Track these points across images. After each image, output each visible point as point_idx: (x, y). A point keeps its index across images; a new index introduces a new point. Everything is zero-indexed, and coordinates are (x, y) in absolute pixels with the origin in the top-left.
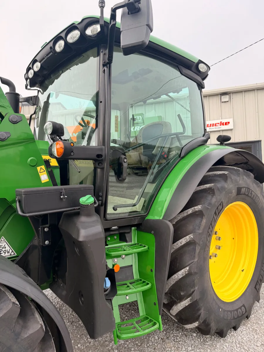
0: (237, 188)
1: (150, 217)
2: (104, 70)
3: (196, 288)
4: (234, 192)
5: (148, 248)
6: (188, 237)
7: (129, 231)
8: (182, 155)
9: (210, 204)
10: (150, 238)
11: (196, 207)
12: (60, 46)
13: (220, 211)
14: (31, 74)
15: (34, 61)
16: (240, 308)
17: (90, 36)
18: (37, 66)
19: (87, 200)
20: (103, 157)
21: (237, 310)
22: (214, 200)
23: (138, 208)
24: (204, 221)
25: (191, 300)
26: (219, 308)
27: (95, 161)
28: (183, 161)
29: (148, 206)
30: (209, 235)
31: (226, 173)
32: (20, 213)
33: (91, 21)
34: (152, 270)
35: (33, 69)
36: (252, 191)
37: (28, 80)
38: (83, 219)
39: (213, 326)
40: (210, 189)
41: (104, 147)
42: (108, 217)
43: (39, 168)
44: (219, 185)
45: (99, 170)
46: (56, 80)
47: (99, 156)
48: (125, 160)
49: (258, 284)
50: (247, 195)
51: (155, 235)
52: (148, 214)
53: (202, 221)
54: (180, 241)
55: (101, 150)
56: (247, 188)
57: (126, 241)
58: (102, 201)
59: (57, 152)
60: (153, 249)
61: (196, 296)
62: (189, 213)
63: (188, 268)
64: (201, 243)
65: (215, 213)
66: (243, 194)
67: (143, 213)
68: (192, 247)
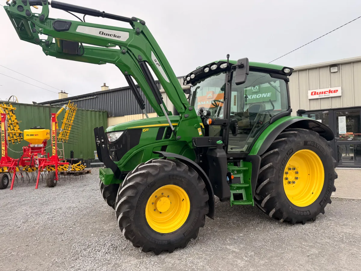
0: (304, 141)
1: (251, 154)
2: (228, 84)
3: (274, 190)
4: (302, 143)
5: (248, 169)
6: (269, 164)
7: (239, 161)
8: (271, 122)
9: (284, 149)
10: (250, 164)
11: (275, 150)
12: (207, 70)
13: (291, 153)
14: (188, 79)
15: (191, 74)
16: (306, 211)
17: (222, 68)
18: (193, 76)
19: (220, 142)
20: (227, 124)
21: (303, 212)
22: (287, 147)
23: (244, 149)
24: (280, 157)
25: (270, 196)
26: (290, 206)
27: (223, 125)
28: (272, 125)
29: (250, 149)
30: (283, 165)
31: (296, 132)
32: (195, 145)
33: (223, 63)
34: (250, 179)
35: (190, 77)
36: (317, 144)
37: (186, 81)
38: (218, 150)
39: (285, 215)
40: (284, 140)
41: (227, 119)
42: (228, 153)
43: (198, 129)
44: (291, 139)
45: (224, 130)
47: (225, 123)
48: (237, 125)
49: (322, 201)
50: (313, 146)
51: (253, 163)
52: (249, 153)
53: (278, 157)
54: (265, 166)
55: (226, 120)
56: (313, 142)
57: (237, 166)
58: (226, 144)
59: (209, 123)
60: (251, 170)
61: (274, 195)
62: (271, 153)
63: (268, 179)
64: (277, 168)
65: (287, 154)
66: (309, 145)
67: (247, 152)
68: (272, 169)
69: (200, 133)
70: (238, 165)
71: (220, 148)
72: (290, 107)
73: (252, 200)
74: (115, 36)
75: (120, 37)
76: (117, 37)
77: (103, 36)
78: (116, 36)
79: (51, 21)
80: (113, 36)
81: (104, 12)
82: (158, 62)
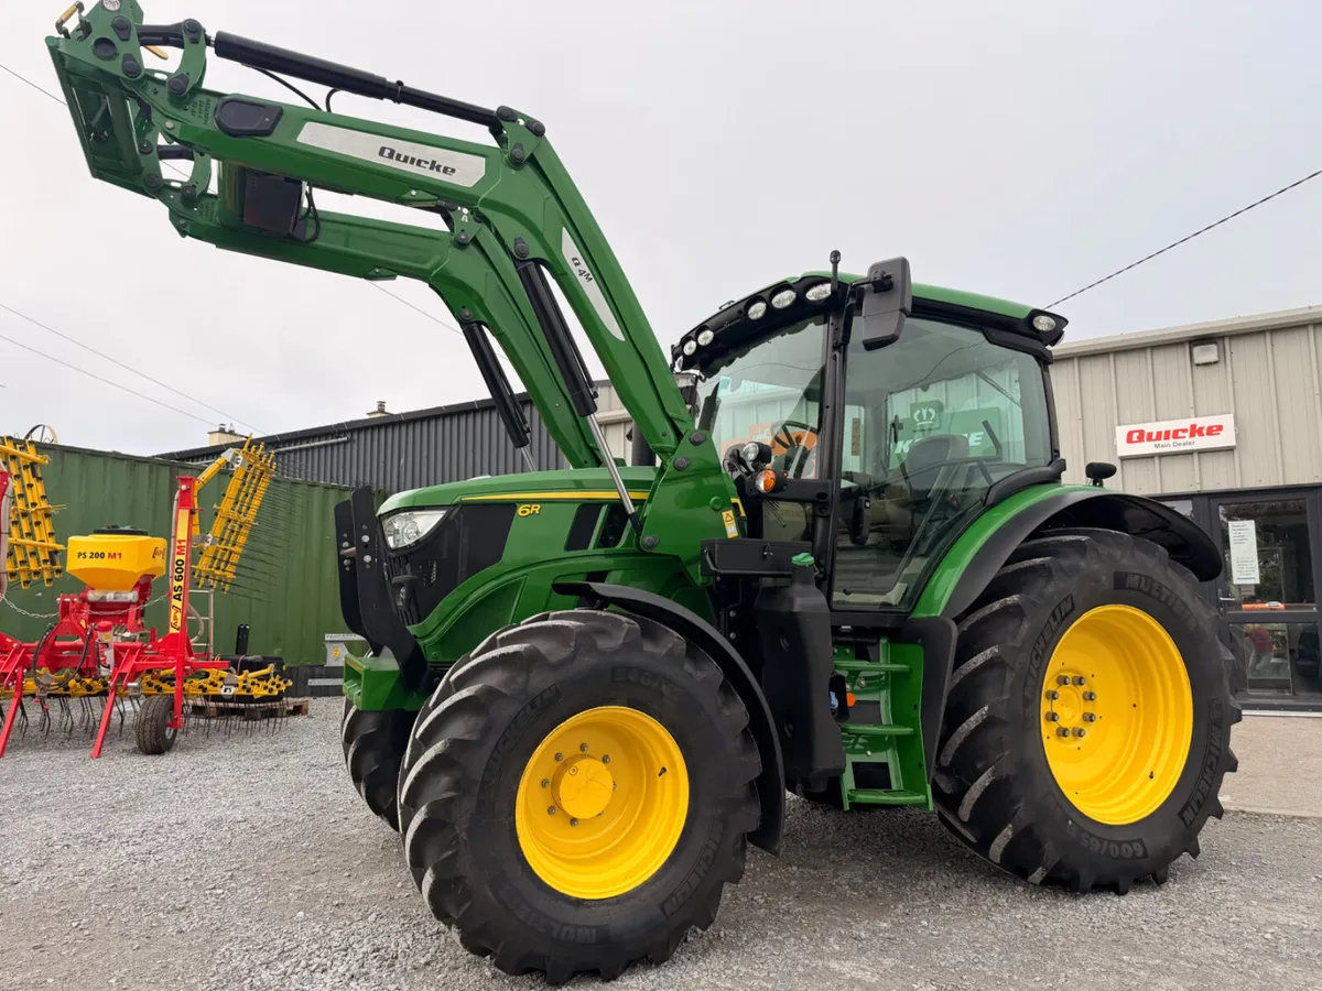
0: (1115, 573)
1: (919, 614)
2: (835, 356)
3: (1007, 753)
4: (1106, 580)
5: (911, 669)
6: (988, 651)
7: (874, 641)
8: (990, 501)
9: (1041, 595)
10: (916, 653)
11: (1008, 599)
12: (757, 310)
13: (1067, 615)
14: (690, 348)
15: (701, 328)
16: (1130, 843)
17: (813, 302)
18: (706, 338)
19: (804, 559)
20: (829, 498)
21: (1120, 844)
22: (1050, 589)
23: (893, 597)
24: (1026, 626)
25: (993, 773)
26: (1068, 818)
27: (814, 503)
28: (994, 513)
29: (914, 597)
30: (1037, 655)
31: (1084, 538)
32: (712, 568)
33: (818, 280)
34: (916, 707)
35: (696, 340)
36: (1161, 586)
37: (681, 358)
38: (797, 587)
39: (1051, 854)
40: (1042, 565)
41: (829, 481)
42: (834, 606)
43: (724, 514)
44: (1065, 563)
45: (820, 523)
46: (738, 359)
47: (823, 496)
48: (868, 505)
49: (1189, 808)
50: (1148, 594)
51: (924, 645)
52: (912, 610)
53: (1021, 624)
54: (974, 659)
55: (826, 485)
56: (1146, 576)
57: (869, 660)
58: (825, 566)
59: (765, 486)
60: (919, 677)
61: (1007, 769)
62: (994, 609)
63: (986, 708)
64: (1017, 665)
65: (1054, 615)
66: (1133, 589)
67: (903, 609)
68: (995, 673)
69: (732, 531)
70: (871, 657)
71: (805, 582)
72: (1058, 451)
73: (926, 787)
74: (434, 166)
75: (453, 171)
76: (442, 169)
77: (393, 164)
78: (439, 166)
79: (208, 101)
80: (429, 166)
81: (400, 83)
82: (583, 266)
